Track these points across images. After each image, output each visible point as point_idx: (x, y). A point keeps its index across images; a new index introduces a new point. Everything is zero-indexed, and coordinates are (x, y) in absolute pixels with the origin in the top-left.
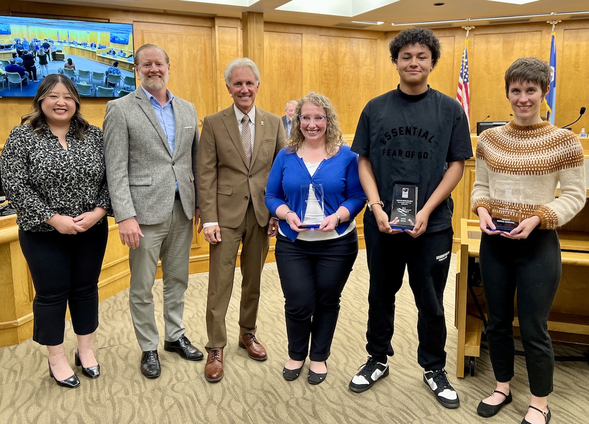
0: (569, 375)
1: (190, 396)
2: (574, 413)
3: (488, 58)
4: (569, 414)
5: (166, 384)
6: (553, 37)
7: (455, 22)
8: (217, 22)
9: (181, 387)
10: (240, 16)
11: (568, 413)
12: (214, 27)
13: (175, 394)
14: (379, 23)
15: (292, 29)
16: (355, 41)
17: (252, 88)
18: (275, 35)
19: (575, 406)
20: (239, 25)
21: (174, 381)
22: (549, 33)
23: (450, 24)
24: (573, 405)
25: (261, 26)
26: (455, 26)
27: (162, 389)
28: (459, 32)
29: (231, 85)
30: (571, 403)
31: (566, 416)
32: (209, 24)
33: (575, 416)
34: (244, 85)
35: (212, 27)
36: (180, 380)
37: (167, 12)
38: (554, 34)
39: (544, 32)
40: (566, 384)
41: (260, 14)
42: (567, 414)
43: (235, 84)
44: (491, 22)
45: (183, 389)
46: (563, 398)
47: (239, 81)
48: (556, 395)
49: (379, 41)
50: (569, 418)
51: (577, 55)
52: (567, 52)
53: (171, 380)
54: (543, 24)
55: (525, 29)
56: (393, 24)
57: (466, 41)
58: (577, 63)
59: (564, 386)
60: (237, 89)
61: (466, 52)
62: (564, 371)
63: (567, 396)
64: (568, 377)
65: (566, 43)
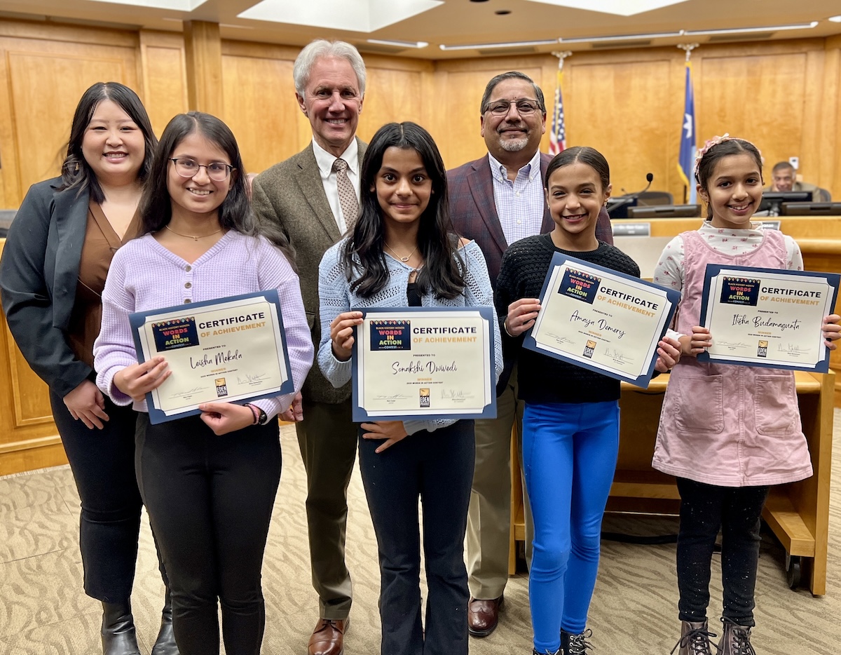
0: (665, 561)
1: (57, 645)
2: (661, 612)
3: (592, 102)
4: (655, 614)
5: (18, 630)
6: (688, 69)
7: (541, 45)
8: (144, 39)
9: (43, 634)
10: (180, 28)
11: (653, 613)
12: (139, 47)
13: (30, 644)
14: (421, 45)
15: (277, 53)
16: (385, 74)
17: (351, 103)
18: (248, 63)
19: (665, 602)
20: (180, 43)
21: (34, 624)
22: (682, 63)
23: (532, 48)
24: (663, 601)
25: (217, 46)
26: (541, 51)
27: (9, 638)
28: (548, 62)
29: (308, 94)
30: (660, 599)
31: (649, 617)
32: (130, 42)
33: (663, 616)
34: (337, 95)
35: (136, 47)
36: (45, 623)
37: (52, 19)
38: (688, 63)
39: (673, 61)
40: (658, 574)
41: (213, 25)
42: (651, 615)
43: (317, 93)
44: (595, 45)
45: (47, 636)
46: (650, 593)
47: (327, 86)
48: (641, 589)
49: (424, 75)
50: (653, 619)
51: (722, 97)
52: (707, 93)
53: (28, 623)
54: (671, 50)
55: (646, 57)
56: (442, 47)
57: (559, 75)
58: (722, 110)
59: (654, 577)
60: (321, 103)
61: (560, 93)
62: (660, 556)
63: (657, 590)
64: (664, 564)
65: (706, 79)
